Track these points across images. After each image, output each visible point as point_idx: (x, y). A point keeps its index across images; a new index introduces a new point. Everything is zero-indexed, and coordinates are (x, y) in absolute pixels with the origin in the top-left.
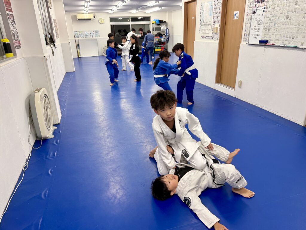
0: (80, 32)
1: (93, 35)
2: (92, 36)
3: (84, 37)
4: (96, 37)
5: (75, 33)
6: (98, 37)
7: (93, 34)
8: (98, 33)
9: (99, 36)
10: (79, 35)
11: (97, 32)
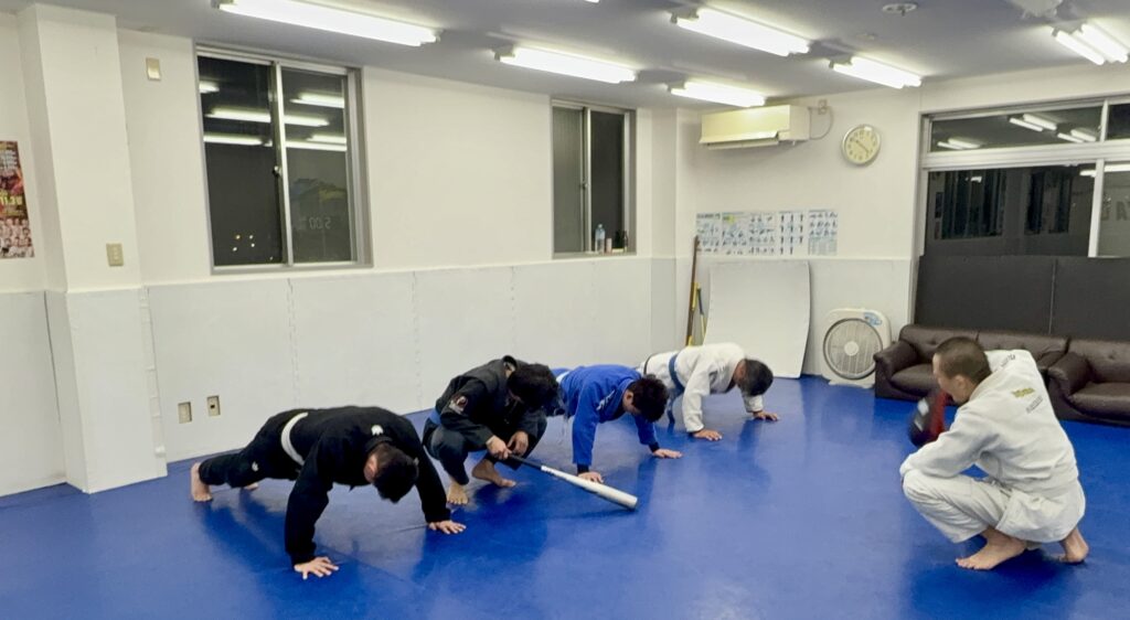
0: (726, 219)
1: (796, 240)
2: (787, 246)
3: (746, 249)
4: (811, 250)
5: (703, 221)
6: (822, 252)
7: (796, 234)
8: (830, 228)
9: (834, 249)
10: (719, 234)
11: (824, 220)
